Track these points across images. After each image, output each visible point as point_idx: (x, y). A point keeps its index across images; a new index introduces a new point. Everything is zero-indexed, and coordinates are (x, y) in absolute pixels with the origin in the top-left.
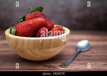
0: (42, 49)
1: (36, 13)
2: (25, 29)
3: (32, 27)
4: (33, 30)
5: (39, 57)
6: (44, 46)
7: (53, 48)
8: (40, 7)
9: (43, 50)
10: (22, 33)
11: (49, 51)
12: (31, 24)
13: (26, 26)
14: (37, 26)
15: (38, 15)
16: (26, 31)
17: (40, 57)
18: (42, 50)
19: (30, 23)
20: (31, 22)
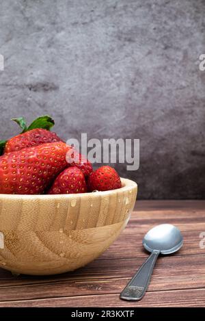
0: (75, 229)
1: (39, 133)
2: (19, 173)
3: (39, 167)
4: (42, 177)
5: (62, 255)
6: (82, 219)
7: (105, 225)
8: (46, 117)
9: (76, 231)
10: (11, 184)
11: (91, 237)
12: (34, 158)
13: (20, 166)
14: (52, 164)
15: (45, 137)
16: (21, 180)
17: (65, 257)
18: (74, 231)
19: (31, 157)
20: (33, 153)
